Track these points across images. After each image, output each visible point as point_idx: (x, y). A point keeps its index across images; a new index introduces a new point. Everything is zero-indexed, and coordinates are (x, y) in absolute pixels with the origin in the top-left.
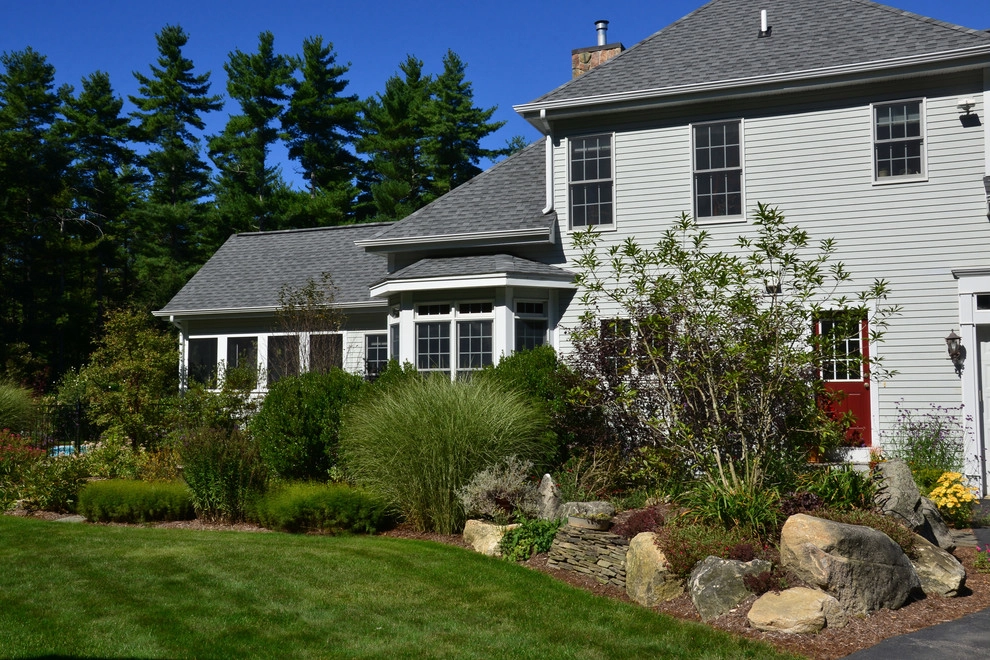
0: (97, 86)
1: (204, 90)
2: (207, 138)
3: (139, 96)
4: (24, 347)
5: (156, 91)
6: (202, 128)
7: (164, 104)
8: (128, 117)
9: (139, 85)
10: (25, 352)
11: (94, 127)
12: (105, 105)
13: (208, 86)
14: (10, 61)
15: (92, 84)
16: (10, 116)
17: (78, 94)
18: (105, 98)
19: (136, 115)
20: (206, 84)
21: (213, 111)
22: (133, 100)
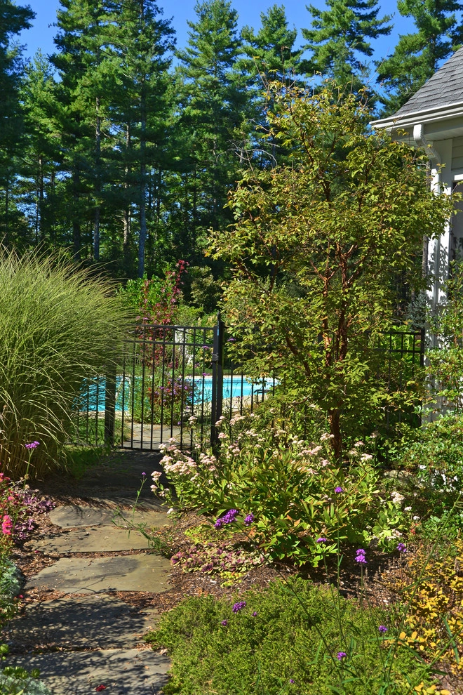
0: (274, 20)
1: (373, 15)
2: (376, 63)
3: (311, 29)
4: (207, 270)
5: (328, 20)
6: (370, 54)
7: (335, 33)
8: (302, 49)
9: (311, 18)
10: (207, 275)
11: (270, 61)
12: (279, 39)
13: (378, 11)
14: (201, 9)
15: (270, 19)
16: (201, 62)
17: (258, 31)
18: (280, 31)
19: (308, 48)
20: (374, 8)
21: (381, 36)
22: (305, 32)
